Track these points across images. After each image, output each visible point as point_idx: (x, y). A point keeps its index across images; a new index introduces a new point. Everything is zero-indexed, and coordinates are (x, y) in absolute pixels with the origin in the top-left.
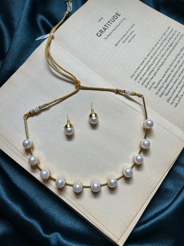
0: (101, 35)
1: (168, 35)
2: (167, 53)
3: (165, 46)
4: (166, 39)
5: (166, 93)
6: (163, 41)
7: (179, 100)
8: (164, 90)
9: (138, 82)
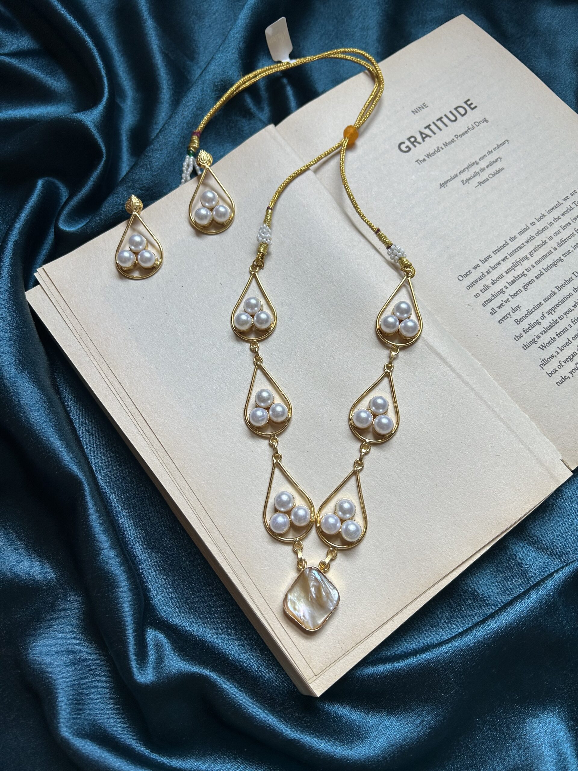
0: (410, 149)
3: (575, 219)
5: (544, 343)
6: (574, 202)
7: (575, 369)
8: (540, 333)
9: (475, 296)
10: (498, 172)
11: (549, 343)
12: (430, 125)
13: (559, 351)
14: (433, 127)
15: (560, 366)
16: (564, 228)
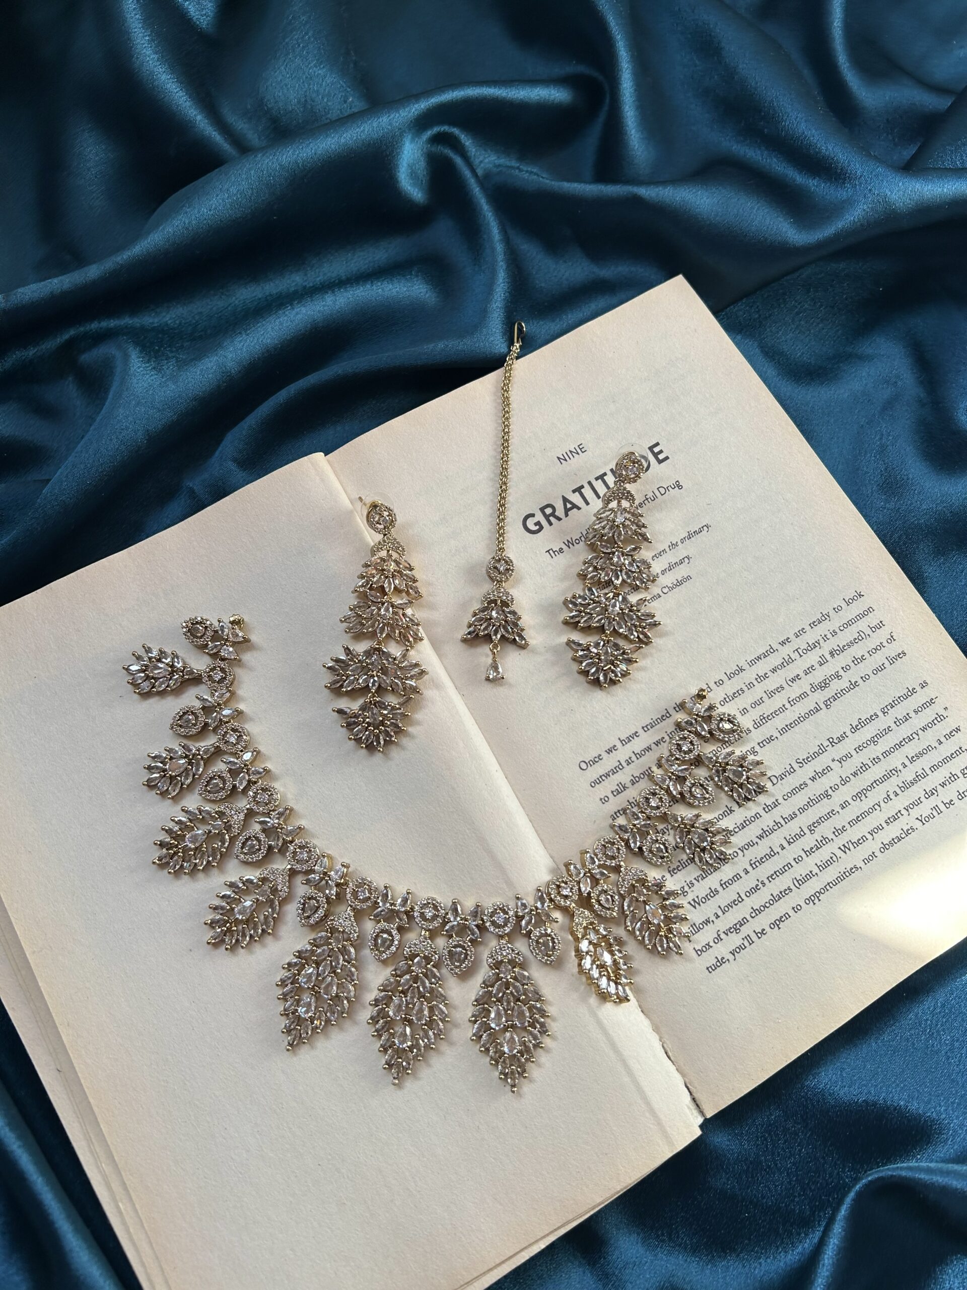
0: (541, 528)
1: (834, 634)
2: (790, 715)
3: (793, 680)
4: (815, 645)
5: (697, 897)
6: (797, 650)
7: (740, 948)
8: (695, 879)
9: (601, 799)
10: (679, 583)
11: (706, 898)
12: (582, 487)
13: (720, 913)
14: (587, 492)
15: (718, 939)
16: (771, 694)
